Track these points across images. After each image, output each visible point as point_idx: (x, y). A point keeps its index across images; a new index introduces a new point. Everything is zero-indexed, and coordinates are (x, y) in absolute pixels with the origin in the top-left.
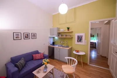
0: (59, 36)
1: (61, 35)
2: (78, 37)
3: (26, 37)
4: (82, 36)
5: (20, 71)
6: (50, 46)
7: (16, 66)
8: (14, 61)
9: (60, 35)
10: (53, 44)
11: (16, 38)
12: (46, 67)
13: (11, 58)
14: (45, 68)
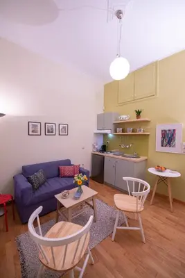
0: (116, 132)
1: (121, 129)
2: (162, 134)
3: (49, 132)
4: (174, 130)
5: (34, 189)
6: (97, 153)
7: (29, 180)
8: (27, 172)
9: (118, 129)
10: (104, 149)
11: (33, 131)
12: (80, 192)
13: (23, 168)
14: (78, 192)
